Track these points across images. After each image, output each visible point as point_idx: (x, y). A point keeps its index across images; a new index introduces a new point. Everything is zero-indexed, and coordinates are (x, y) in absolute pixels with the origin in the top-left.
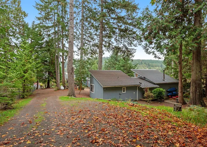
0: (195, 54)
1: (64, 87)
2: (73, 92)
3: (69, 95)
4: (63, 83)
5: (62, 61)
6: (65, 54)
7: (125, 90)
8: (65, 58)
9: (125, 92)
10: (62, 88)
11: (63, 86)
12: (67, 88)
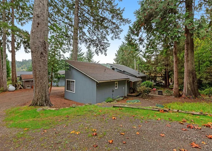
0: (190, 44)
1: (16, 86)
2: (46, 96)
3: (35, 104)
4: (13, 80)
5: (11, 49)
6: (17, 41)
7: (117, 85)
8: (16, 46)
9: (117, 88)
10: (11, 88)
11: (13, 86)
12: (20, 88)
